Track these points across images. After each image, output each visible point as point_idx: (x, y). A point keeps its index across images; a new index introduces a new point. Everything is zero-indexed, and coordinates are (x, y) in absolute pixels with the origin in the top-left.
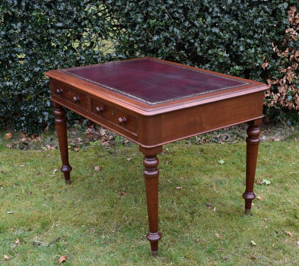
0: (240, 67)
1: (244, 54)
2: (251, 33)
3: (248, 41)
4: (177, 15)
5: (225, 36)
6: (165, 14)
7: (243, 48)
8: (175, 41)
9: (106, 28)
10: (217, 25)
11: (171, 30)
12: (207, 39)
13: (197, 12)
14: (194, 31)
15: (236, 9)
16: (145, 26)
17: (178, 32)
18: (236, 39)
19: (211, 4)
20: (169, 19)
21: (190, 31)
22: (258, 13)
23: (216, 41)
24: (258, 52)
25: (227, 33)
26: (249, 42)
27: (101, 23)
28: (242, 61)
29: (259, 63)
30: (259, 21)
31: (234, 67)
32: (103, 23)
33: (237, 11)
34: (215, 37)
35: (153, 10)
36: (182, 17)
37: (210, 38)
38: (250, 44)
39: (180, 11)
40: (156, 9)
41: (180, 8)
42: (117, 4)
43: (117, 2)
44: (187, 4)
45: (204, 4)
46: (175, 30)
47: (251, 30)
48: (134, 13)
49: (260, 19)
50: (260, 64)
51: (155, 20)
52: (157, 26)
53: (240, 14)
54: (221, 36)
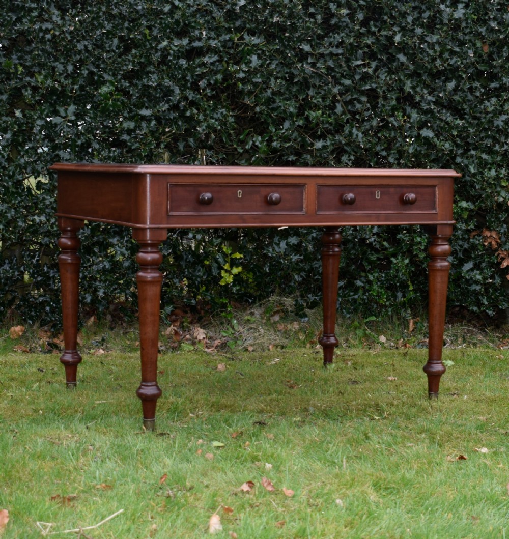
0: (469, 203)
1: (477, 179)
2: (489, 142)
3: (484, 156)
4: (358, 106)
5: (444, 146)
6: (337, 104)
7: (474, 168)
8: (353, 153)
9: (230, 123)
10: (429, 125)
11: (347, 132)
12: (411, 150)
13: (394, 102)
14: (388, 136)
15: (461, 100)
16: (301, 123)
17: (360, 135)
18: (461, 154)
19: (418, 89)
20: (343, 113)
21: (379, 135)
22: (502, 106)
23: (427, 156)
24: (501, 176)
25: (447, 141)
26: (485, 159)
27: (222, 113)
28: (472, 193)
29: (503, 198)
30: (502, 121)
31: (459, 205)
32: (225, 113)
33: (462, 104)
34: (425, 147)
35: (317, 93)
36: (368, 110)
37: (416, 150)
38: (486, 163)
39: (364, 99)
40: (320, 93)
41: (363, 93)
42: (254, 80)
43: (254, 78)
44: (377, 87)
45: (405, 88)
46: (354, 131)
47: (487, 137)
48: (282, 98)
49: (504, 117)
50: (505, 199)
51: (320, 112)
52: (323, 122)
53: (468, 110)
54: (436, 145)
